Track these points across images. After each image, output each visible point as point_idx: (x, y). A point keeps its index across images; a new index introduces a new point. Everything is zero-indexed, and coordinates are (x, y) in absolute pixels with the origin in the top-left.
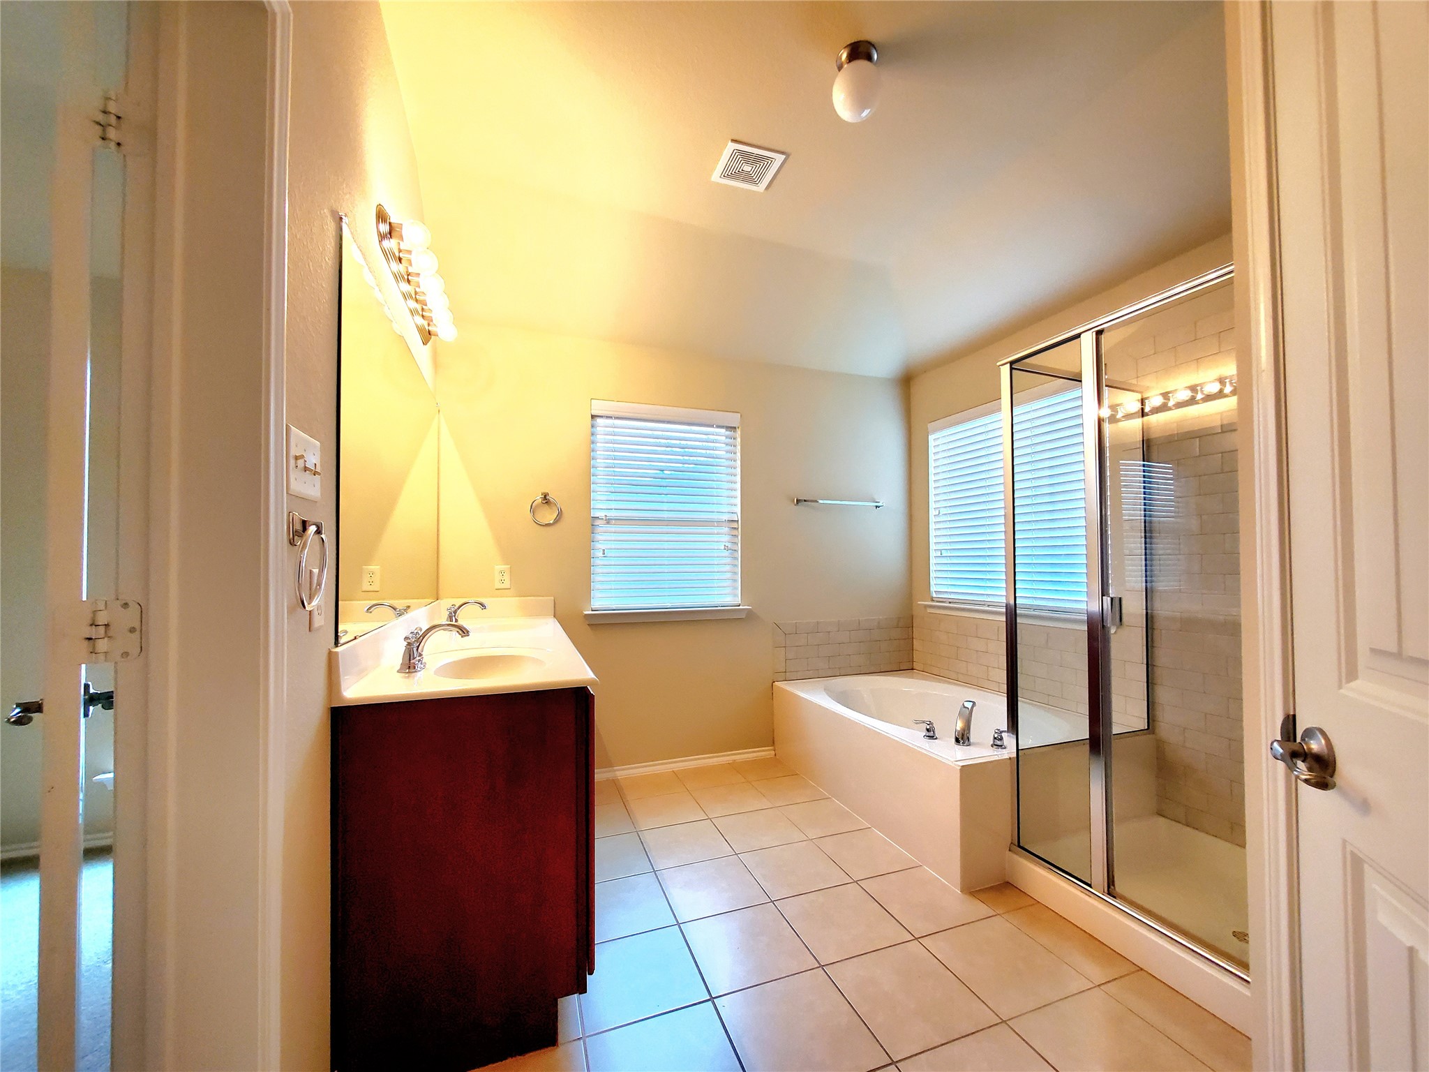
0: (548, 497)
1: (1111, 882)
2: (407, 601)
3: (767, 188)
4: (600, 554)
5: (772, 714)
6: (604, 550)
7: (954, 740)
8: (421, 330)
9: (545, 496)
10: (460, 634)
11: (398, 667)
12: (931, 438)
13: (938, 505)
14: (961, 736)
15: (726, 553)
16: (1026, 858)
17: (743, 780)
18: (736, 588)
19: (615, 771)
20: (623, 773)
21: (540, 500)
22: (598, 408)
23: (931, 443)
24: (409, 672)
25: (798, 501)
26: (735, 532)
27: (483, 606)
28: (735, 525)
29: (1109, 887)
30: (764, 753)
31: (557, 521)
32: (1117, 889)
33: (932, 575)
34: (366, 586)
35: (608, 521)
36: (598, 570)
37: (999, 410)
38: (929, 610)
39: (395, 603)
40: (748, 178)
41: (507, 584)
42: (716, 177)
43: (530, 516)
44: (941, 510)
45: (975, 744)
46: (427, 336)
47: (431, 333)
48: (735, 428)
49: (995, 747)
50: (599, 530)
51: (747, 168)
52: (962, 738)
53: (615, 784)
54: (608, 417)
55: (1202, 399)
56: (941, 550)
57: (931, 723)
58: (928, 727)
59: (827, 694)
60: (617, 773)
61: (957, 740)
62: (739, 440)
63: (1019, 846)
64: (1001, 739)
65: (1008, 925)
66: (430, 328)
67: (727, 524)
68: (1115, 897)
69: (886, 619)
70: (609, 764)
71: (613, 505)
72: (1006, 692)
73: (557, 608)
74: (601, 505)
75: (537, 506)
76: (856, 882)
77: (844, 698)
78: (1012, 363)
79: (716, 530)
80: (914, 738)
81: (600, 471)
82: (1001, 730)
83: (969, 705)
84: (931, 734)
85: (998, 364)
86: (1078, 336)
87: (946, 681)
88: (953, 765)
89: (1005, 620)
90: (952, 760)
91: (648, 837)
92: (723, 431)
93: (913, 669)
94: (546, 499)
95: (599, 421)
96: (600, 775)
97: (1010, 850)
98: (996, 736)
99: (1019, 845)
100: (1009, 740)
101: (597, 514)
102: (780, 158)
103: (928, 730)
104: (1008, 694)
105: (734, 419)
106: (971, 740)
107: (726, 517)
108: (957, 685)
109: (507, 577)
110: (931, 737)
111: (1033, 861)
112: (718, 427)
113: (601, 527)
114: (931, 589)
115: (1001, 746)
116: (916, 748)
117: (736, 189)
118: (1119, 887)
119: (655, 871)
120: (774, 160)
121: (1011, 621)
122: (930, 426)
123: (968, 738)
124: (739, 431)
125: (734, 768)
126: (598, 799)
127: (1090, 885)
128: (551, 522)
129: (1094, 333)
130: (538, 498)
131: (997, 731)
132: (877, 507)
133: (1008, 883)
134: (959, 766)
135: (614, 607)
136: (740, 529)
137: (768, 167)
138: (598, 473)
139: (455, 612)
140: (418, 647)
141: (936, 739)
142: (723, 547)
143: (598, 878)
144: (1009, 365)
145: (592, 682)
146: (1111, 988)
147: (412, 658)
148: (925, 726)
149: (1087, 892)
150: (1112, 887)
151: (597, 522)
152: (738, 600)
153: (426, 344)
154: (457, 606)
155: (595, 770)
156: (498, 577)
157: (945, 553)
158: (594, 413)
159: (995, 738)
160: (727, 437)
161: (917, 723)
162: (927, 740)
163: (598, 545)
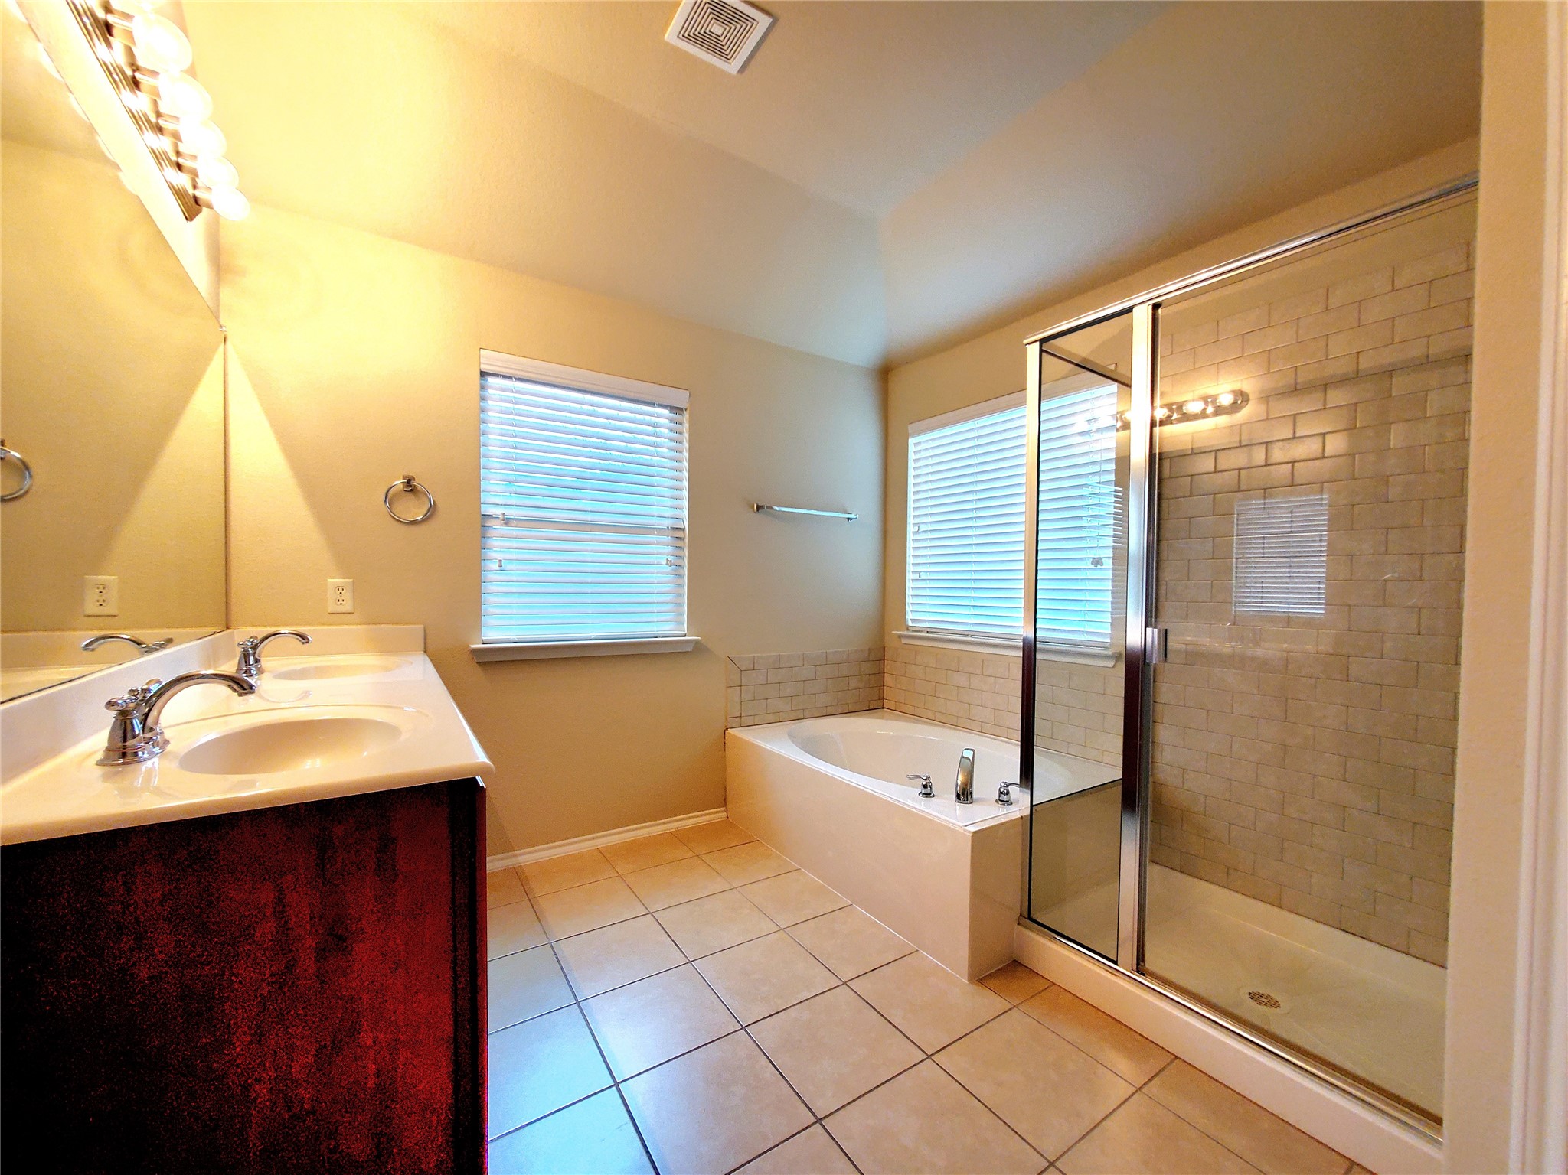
0: (413, 483)
1: (1141, 958)
2: (166, 630)
3: (743, 69)
4: (496, 566)
5: (724, 768)
6: (500, 561)
7: (954, 797)
8: (179, 194)
9: (409, 481)
10: (235, 690)
11: (100, 755)
12: (911, 441)
13: (918, 521)
14: (961, 791)
15: (669, 569)
16: (1039, 933)
17: (691, 854)
18: (682, 614)
19: (516, 856)
20: (526, 857)
21: (401, 486)
22: (491, 360)
23: (912, 448)
24: (123, 764)
25: (759, 507)
26: (680, 543)
27: (303, 638)
28: (680, 534)
29: (1138, 964)
30: (715, 815)
31: (428, 518)
32: (1147, 966)
33: (909, 600)
34: (91, 607)
35: (507, 522)
36: (492, 588)
37: (1023, 403)
38: (904, 641)
39: (139, 634)
40: (716, 47)
41: (348, 606)
42: (671, 35)
43: (385, 509)
44: (921, 526)
45: (978, 800)
46: (192, 206)
47: (200, 202)
48: (681, 409)
49: (1000, 803)
50: (491, 533)
51: (717, 29)
52: (964, 794)
53: (517, 875)
54: (505, 377)
55: (1176, 419)
56: (919, 572)
57: (927, 778)
58: (924, 783)
59: (793, 741)
60: (520, 858)
61: (958, 797)
62: (687, 425)
63: (1030, 919)
64: (1008, 793)
65: (1028, 1019)
66: (198, 193)
67: (671, 533)
68: (1144, 975)
69: (856, 651)
70: (508, 847)
71: (514, 500)
72: (1020, 740)
73: (428, 641)
74: (495, 498)
75: (396, 495)
76: (845, 983)
77: (811, 746)
78: (1042, 341)
79: (654, 539)
80: (908, 797)
81: (495, 463)
82: (1009, 783)
83: (969, 755)
84: (927, 791)
85: (1025, 342)
86: (1130, 310)
87: (925, 722)
88: (962, 831)
89: (1022, 656)
90: (961, 824)
91: (566, 949)
92: (666, 412)
93: (883, 708)
94: (410, 486)
95: (491, 380)
96: (494, 864)
97: (1019, 924)
98: (1002, 790)
99: (1028, 917)
100: (1017, 794)
101: (490, 510)
102: (764, 21)
103: (924, 786)
104: (1021, 742)
105: (681, 398)
106: (974, 796)
107: (668, 523)
108: (935, 725)
109: (347, 595)
110: (928, 795)
111: (1044, 935)
112: (661, 406)
113: (496, 527)
114: (907, 617)
115: (1007, 802)
116: (914, 810)
117: (695, 60)
118: (1149, 964)
119: (578, 1003)
120: (755, 23)
121: (1029, 657)
122: (910, 427)
123: (971, 793)
124: (686, 416)
125: (679, 838)
126: (491, 898)
127: (1116, 963)
128: (419, 518)
129: (1151, 307)
130: (397, 482)
131: (1003, 784)
132: (848, 519)
133: (1015, 961)
134: (970, 832)
135: (515, 638)
136: (686, 540)
137: (745, 34)
138: (491, 464)
139: (255, 648)
140: (146, 715)
141: (933, 796)
142: (665, 562)
143: (492, 1025)
144: (1038, 343)
145: (484, 771)
146: (1153, 1088)
147: (129, 735)
148: (921, 781)
149: (1113, 971)
150: (1142, 964)
151: (490, 523)
152: (685, 629)
153: (192, 220)
154: (260, 638)
155: (487, 858)
156: (331, 595)
157: (923, 576)
158: (485, 368)
159: (1001, 793)
160: (671, 420)
161: (910, 779)
162: (921, 797)
163: (492, 554)
